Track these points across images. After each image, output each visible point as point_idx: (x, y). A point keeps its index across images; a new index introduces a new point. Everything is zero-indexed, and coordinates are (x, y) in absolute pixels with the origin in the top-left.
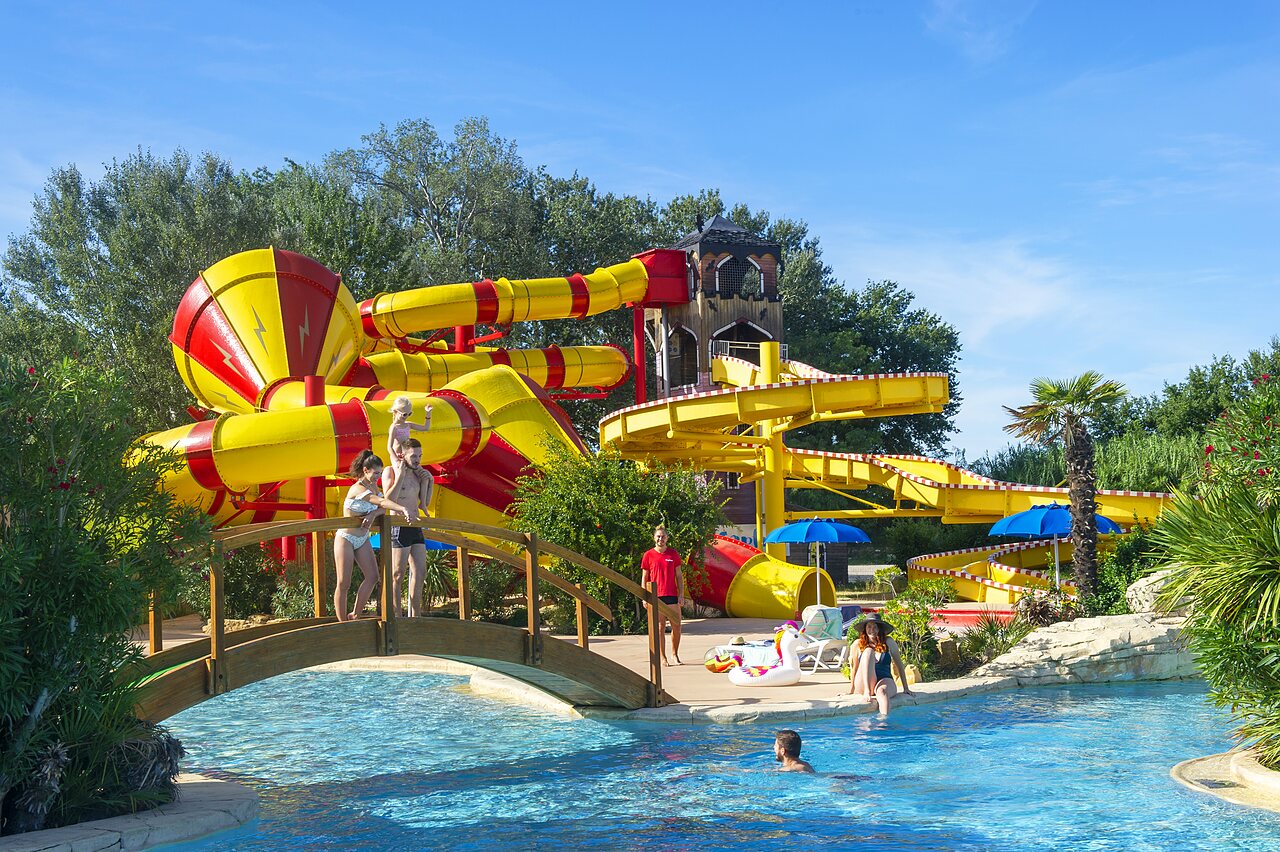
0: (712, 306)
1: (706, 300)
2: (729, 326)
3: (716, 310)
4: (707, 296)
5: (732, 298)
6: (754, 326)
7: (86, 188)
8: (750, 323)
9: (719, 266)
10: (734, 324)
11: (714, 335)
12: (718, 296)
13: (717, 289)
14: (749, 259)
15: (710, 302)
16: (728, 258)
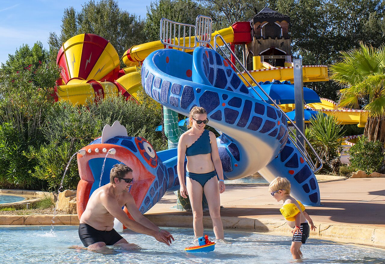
0: (259, 42)
1: (256, 40)
2: (267, 50)
3: (261, 44)
4: (257, 39)
5: (268, 39)
6: (278, 49)
7: (76, 14)
8: (276, 48)
9: (262, 27)
10: (269, 49)
11: (260, 54)
12: (262, 38)
13: (262, 36)
14: (276, 23)
15: (258, 41)
16: (267, 23)
